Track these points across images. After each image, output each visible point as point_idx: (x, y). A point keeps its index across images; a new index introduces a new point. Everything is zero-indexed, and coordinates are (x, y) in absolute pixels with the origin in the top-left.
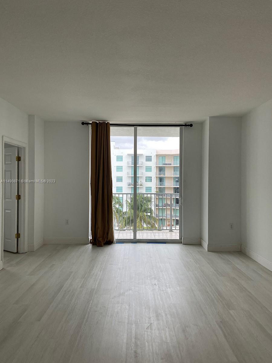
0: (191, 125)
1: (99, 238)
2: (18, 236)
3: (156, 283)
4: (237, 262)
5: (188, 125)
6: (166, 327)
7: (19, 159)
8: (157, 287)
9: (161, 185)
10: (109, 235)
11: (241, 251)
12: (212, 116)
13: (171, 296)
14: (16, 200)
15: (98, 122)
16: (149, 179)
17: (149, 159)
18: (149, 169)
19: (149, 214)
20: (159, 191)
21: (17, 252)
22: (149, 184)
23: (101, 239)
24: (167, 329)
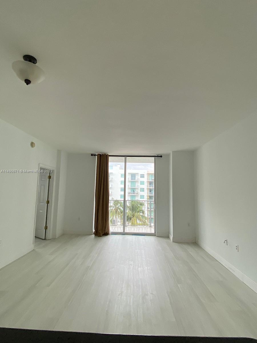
0: (161, 156)
1: (100, 230)
2: (46, 228)
3: (132, 264)
4: (191, 250)
5: (159, 156)
6: (132, 295)
7: (50, 177)
8: (132, 266)
9: (150, 194)
10: (106, 228)
11: (195, 243)
12: (174, 151)
13: (140, 273)
14: (47, 204)
15: (101, 154)
16: (142, 190)
17: (142, 176)
18: (142, 183)
19: (141, 214)
20: (149, 198)
21: (45, 239)
22: (142, 193)
23: (100, 232)
24: (132, 296)
